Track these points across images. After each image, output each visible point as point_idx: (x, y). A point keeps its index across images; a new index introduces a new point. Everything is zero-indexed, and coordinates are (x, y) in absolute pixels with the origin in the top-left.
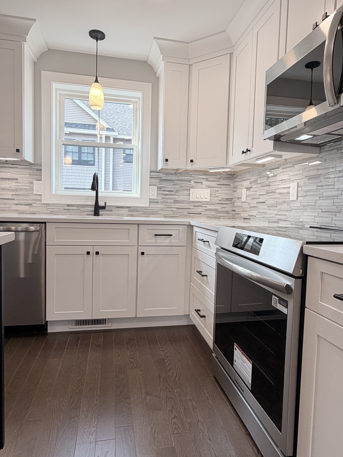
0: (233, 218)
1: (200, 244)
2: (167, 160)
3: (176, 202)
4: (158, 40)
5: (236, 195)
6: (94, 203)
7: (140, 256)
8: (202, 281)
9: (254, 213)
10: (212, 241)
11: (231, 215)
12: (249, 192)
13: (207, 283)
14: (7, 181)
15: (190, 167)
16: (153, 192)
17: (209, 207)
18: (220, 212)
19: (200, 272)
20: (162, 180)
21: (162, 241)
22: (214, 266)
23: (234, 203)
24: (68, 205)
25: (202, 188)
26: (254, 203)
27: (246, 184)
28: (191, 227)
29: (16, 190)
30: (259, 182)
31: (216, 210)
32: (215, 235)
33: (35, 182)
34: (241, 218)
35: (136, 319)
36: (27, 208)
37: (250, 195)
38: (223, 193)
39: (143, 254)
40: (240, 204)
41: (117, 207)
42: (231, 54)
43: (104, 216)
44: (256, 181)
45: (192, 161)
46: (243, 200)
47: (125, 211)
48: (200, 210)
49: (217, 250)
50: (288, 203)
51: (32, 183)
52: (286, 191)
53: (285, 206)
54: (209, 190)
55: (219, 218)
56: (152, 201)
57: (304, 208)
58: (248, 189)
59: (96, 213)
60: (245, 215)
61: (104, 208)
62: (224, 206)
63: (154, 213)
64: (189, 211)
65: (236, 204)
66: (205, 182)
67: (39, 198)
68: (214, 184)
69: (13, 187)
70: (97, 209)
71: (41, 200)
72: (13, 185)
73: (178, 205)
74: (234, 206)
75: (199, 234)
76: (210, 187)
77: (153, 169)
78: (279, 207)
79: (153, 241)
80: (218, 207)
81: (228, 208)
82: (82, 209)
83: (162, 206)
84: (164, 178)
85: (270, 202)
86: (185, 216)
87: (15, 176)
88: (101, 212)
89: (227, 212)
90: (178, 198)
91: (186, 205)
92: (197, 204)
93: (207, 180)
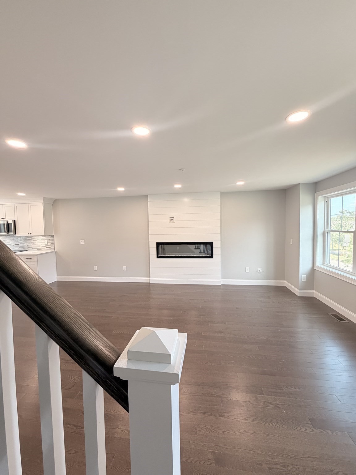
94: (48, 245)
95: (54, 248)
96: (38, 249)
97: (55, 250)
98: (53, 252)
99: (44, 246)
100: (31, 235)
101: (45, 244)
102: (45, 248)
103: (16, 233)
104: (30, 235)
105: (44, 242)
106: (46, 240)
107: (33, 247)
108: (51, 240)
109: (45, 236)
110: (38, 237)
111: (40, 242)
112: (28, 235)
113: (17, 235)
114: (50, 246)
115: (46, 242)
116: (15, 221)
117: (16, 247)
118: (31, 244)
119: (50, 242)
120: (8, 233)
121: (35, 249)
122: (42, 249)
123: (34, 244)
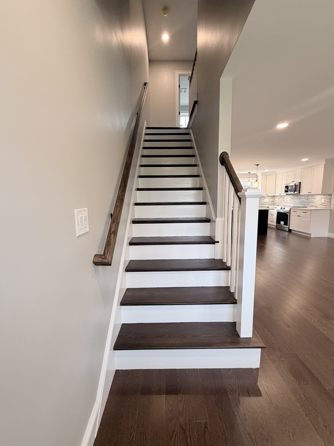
3: (261, 202)
5: (275, 200)
8: (272, 216)
15: (264, 195)
17: (268, 203)
26: (280, 202)
31: (270, 204)
34: (276, 205)
38: (271, 200)
44: (280, 198)
48: (266, 204)
52: (287, 200)
53: (287, 203)
55: (270, 205)
57: (291, 203)
58: (278, 199)
65: (275, 202)
66: (267, 198)
68: (269, 198)
73: (261, 203)
80: (270, 203)
81: (273, 203)
85: (284, 202)
86: (263, 205)
89: (272, 204)
90: (261, 201)
91: (263, 203)
92: (265, 202)
93: (268, 197)
94: (325, 203)
95: (330, 206)
96: (316, 207)
97: (331, 208)
98: (328, 210)
99: (321, 204)
100: (311, 194)
101: (322, 202)
102: (322, 205)
103: (299, 193)
104: (309, 194)
105: (322, 201)
106: (323, 198)
107: (312, 205)
108: (328, 199)
109: (324, 195)
110: (316, 196)
111: (318, 200)
112: (308, 194)
113: (301, 194)
114: (326, 205)
115: (323, 200)
116: (300, 183)
117: (300, 204)
118: (311, 202)
119: (328, 200)
120: (294, 192)
121: (313, 206)
122: (319, 207)
123: (313, 202)
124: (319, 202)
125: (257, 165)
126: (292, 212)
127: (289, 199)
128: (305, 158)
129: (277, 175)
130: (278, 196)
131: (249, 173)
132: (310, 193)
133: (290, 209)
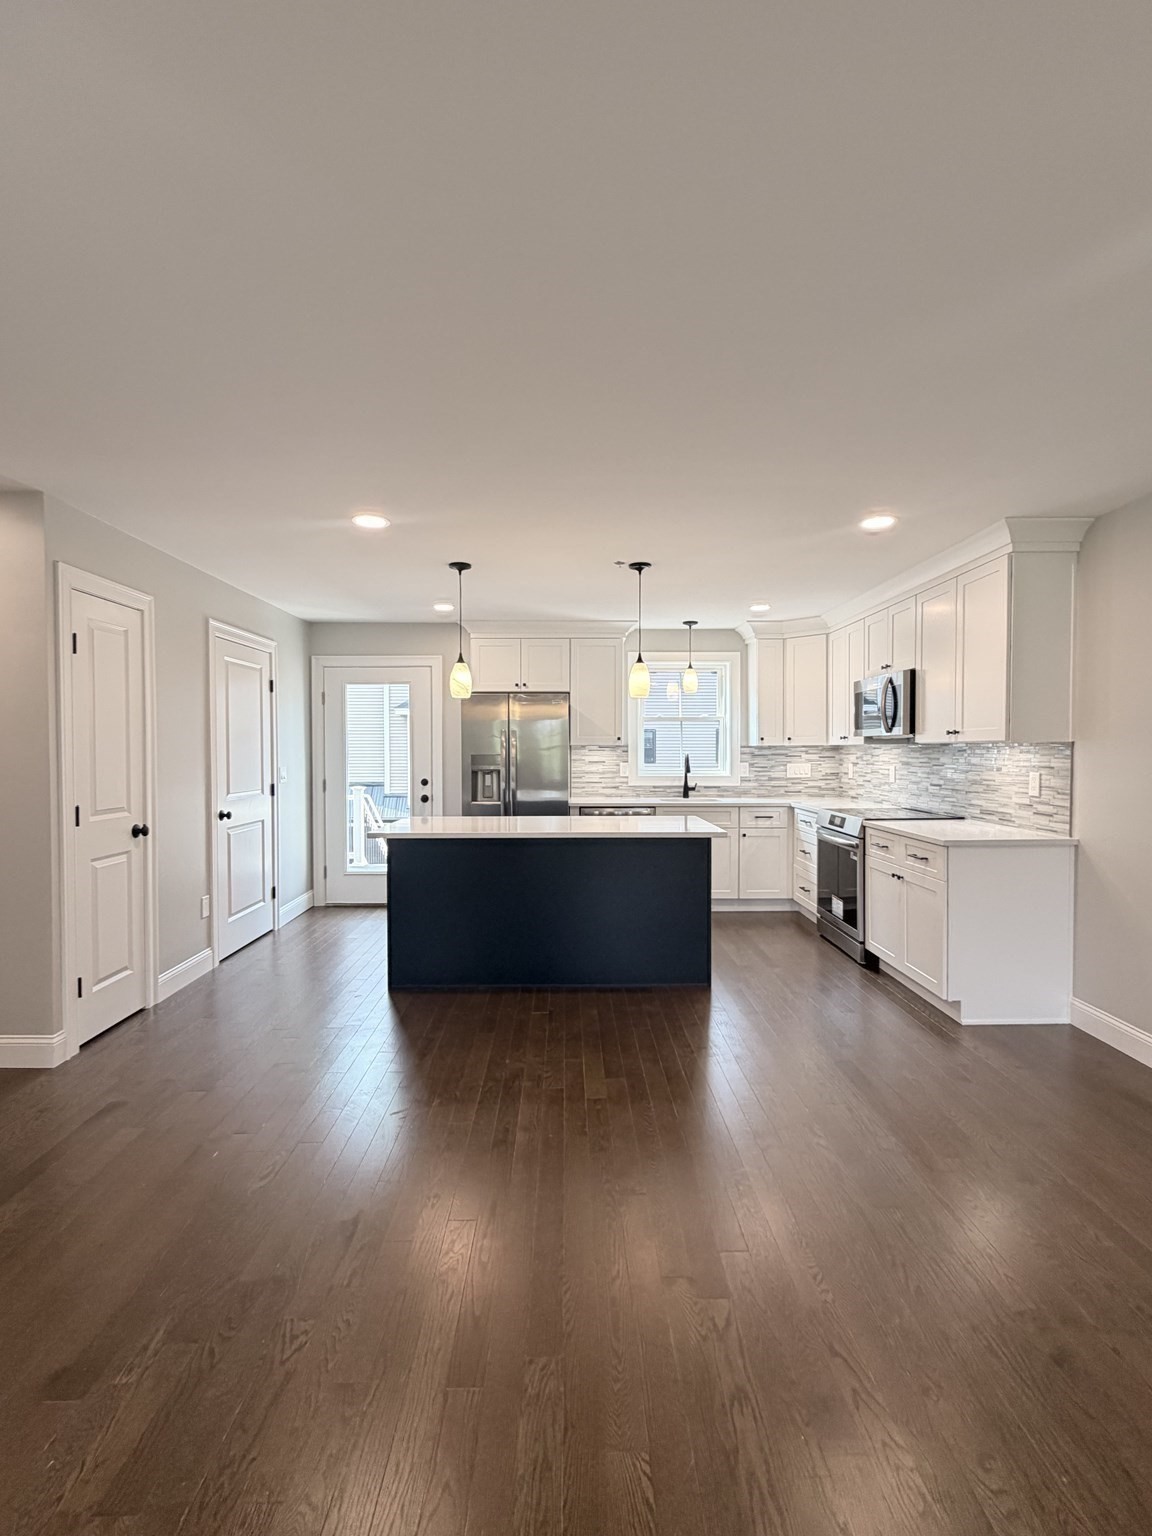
0: (840, 796)
1: (802, 826)
2: (762, 739)
3: (771, 779)
4: (752, 623)
5: (843, 769)
6: (683, 783)
7: (741, 838)
8: (806, 859)
9: (861, 791)
10: (813, 821)
11: (837, 793)
12: (856, 769)
13: (810, 860)
14: (595, 765)
15: (787, 743)
16: (744, 770)
17: (811, 784)
18: (824, 789)
19: (803, 851)
20: (754, 755)
21: (762, 823)
22: (816, 843)
23: (840, 779)
24: (654, 787)
25: (801, 762)
26: (860, 781)
27: (853, 758)
28: (791, 809)
29: (603, 773)
30: (865, 758)
31: (820, 787)
32: (816, 816)
33: (622, 764)
34: (848, 796)
35: (739, 901)
36: (613, 791)
37: (857, 772)
38: (827, 767)
39: (744, 835)
40: (847, 781)
41: (705, 787)
42: (827, 635)
43: (693, 799)
44: (861, 757)
45: (789, 739)
46: (850, 776)
47: (714, 792)
48: (799, 787)
49: (818, 828)
50: (889, 784)
51: (618, 765)
52: (886, 772)
53: (887, 787)
54: (809, 765)
55: (823, 796)
56: (743, 780)
57: (900, 790)
58: (855, 764)
59: (686, 795)
60: (852, 793)
61: (693, 789)
62: (828, 782)
63: (745, 793)
64: (786, 789)
65: (843, 780)
66: (804, 755)
67: (625, 780)
68: (815, 757)
69: (601, 771)
70: (687, 791)
71: (627, 783)
72: (600, 768)
73: (773, 783)
74: (840, 782)
75: (800, 815)
76: (809, 761)
77: (744, 744)
78: (883, 787)
79: (753, 823)
80: (822, 784)
81: (834, 784)
82: (668, 791)
83: (755, 784)
84: (756, 753)
85: (874, 781)
86: (782, 795)
87: (603, 759)
88: (691, 793)
89: (833, 789)
90: (773, 775)
91: (783, 783)
92: (796, 781)
93: (807, 753)
94: (1043, 799)
95: (1071, 824)
96: (1002, 818)
97: (1076, 836)
98: (1062, 843)
99: (1029, 801)
100: (960, 739)
101: (1031, 793)
102: (1030, 814)
103: (913, 730)
105: (1027, 783)
106: (1031, 767)
107: (985, 805)
108: (1059, 773)
110: (988, 751)
111: (1008, 775)
113: (920, 738)
114: (1051, 810)
115: (1034, 779)
116: (913, 672)
118: (979, 788)
119: (1054, 782)
120: (890, 730)
121: (991, 813)
122: (1018, 822)
123: (989, 789)
124: (1015, 789)
125: (639, 567)
126: (871, 850)
127: (892, 768)
128: (881, 513)
129: (831, 637)
130: (853, 750)
131: (689, 623)
132: (956, 732)
133: (864, 828)
